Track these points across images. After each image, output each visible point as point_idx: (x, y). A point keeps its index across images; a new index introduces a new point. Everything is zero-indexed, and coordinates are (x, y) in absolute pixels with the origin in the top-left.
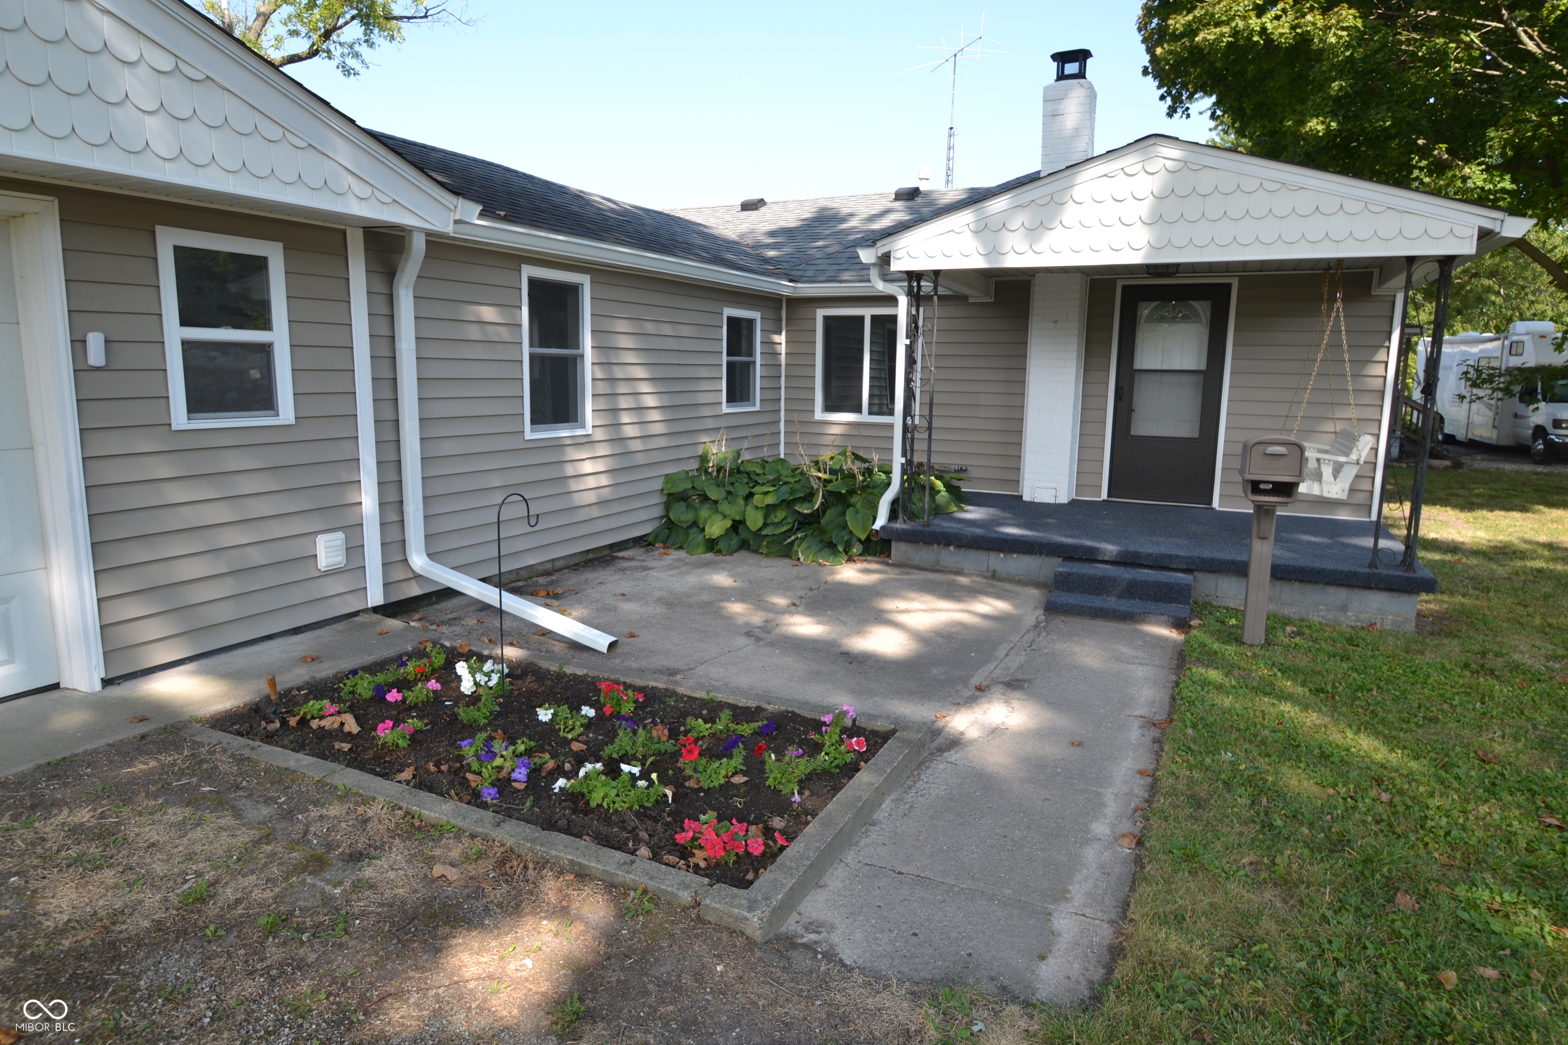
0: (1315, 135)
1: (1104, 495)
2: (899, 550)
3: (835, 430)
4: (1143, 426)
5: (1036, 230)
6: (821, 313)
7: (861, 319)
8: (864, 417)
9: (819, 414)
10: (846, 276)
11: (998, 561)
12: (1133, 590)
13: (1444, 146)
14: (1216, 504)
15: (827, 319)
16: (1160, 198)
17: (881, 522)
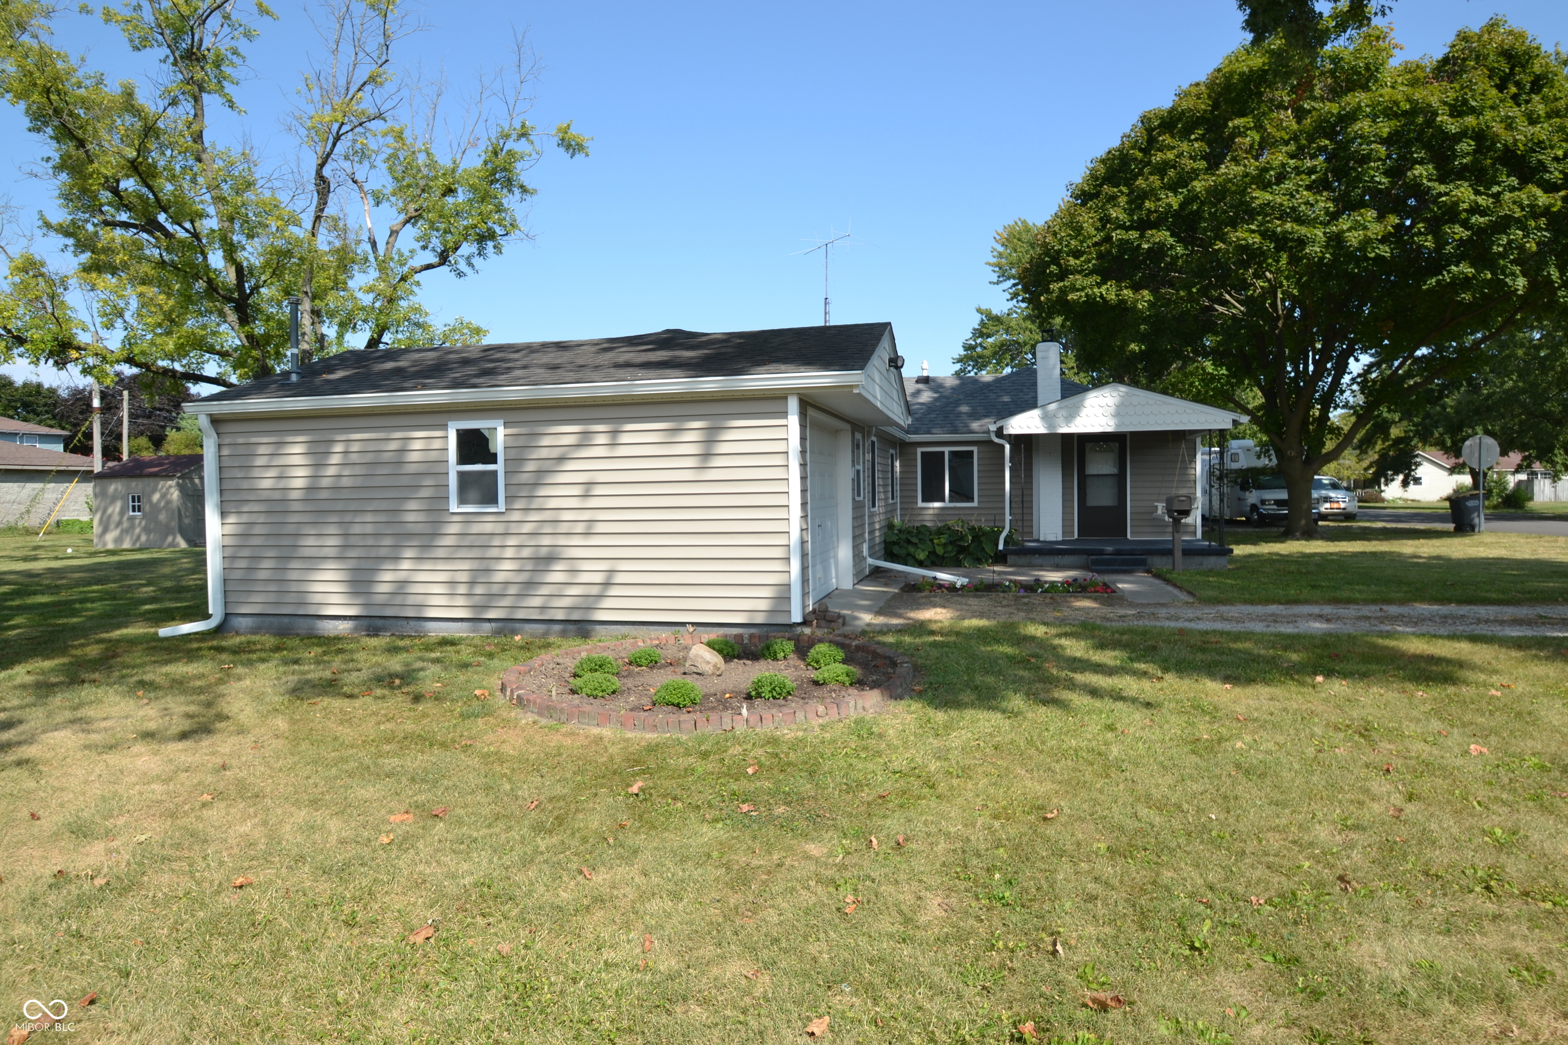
0: (1133, 352)
1: (1076, 536)
2: (1010, 559)
3: (931, 512)
4: (1092, 502)
5: (1071, 417)
6: (919, 450)
7: (943, 453)
8: (947, 504)
9: (920, 504)
10: (934, 431)
11: (1058, 559)
12: (1123, 563)
13: (1189, 349)
14: (1129, 536)
15: (922, 453)
16: (1118, 406)
17: (1001, 547)
